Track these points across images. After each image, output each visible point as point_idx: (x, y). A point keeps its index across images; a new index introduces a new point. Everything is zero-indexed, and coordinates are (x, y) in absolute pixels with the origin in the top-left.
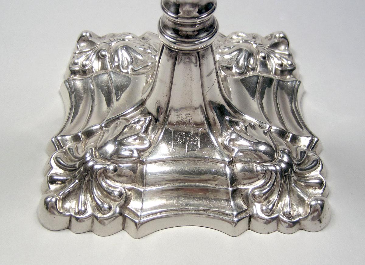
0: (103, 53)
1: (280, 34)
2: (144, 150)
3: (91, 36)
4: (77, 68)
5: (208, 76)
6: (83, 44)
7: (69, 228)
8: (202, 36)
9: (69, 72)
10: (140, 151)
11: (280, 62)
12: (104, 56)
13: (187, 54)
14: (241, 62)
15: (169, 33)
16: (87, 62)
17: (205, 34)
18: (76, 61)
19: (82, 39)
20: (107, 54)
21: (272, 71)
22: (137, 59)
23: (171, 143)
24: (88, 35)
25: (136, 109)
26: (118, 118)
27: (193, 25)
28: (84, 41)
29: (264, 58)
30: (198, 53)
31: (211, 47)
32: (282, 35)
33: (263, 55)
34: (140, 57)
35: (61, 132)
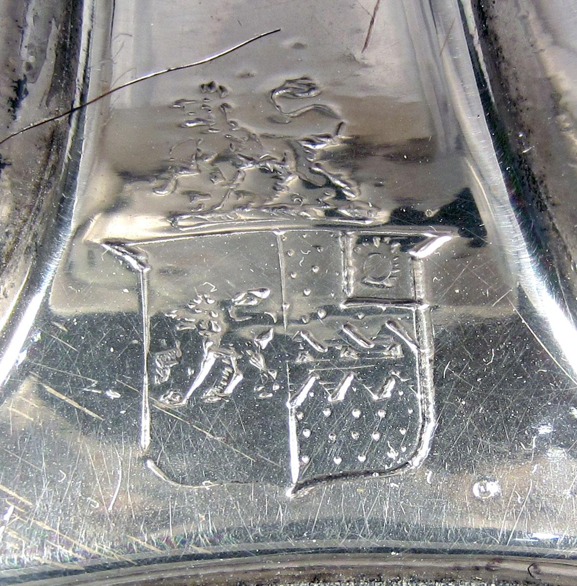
23: (131, 394)
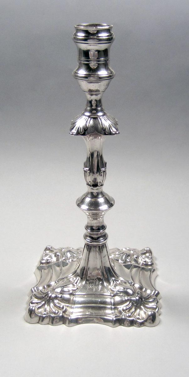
0: (58, 254)
1: (147, 248)
2: (75, 290)
3: (51, 248)
4: (44, 261)
5: (104, 257)
6: (48, 252)
7: (38, 323)
8: (101, 239)
9: (40, 263)
10: (73, 290)
11: (145, 260)
12: (58, 255)
13: (95, 247)
14: (124, 258)
15: (88, 238)
16: (50, 259)
17: (102, 239)
18: (44, 258)
19: (46, 249)
20: (59, 254)
21: (140, 264)
22: (74, 256)
24: (50, 247)
25: (72, 275)
26: (64, 279)
27: (97, 235)
28: (48, 250)
29: (136, 258)
30: (99, 247)
31: (105, 244)
32: (148, 249)
33: (136, 256)
34: (75, 255)
35: (36, 286)
